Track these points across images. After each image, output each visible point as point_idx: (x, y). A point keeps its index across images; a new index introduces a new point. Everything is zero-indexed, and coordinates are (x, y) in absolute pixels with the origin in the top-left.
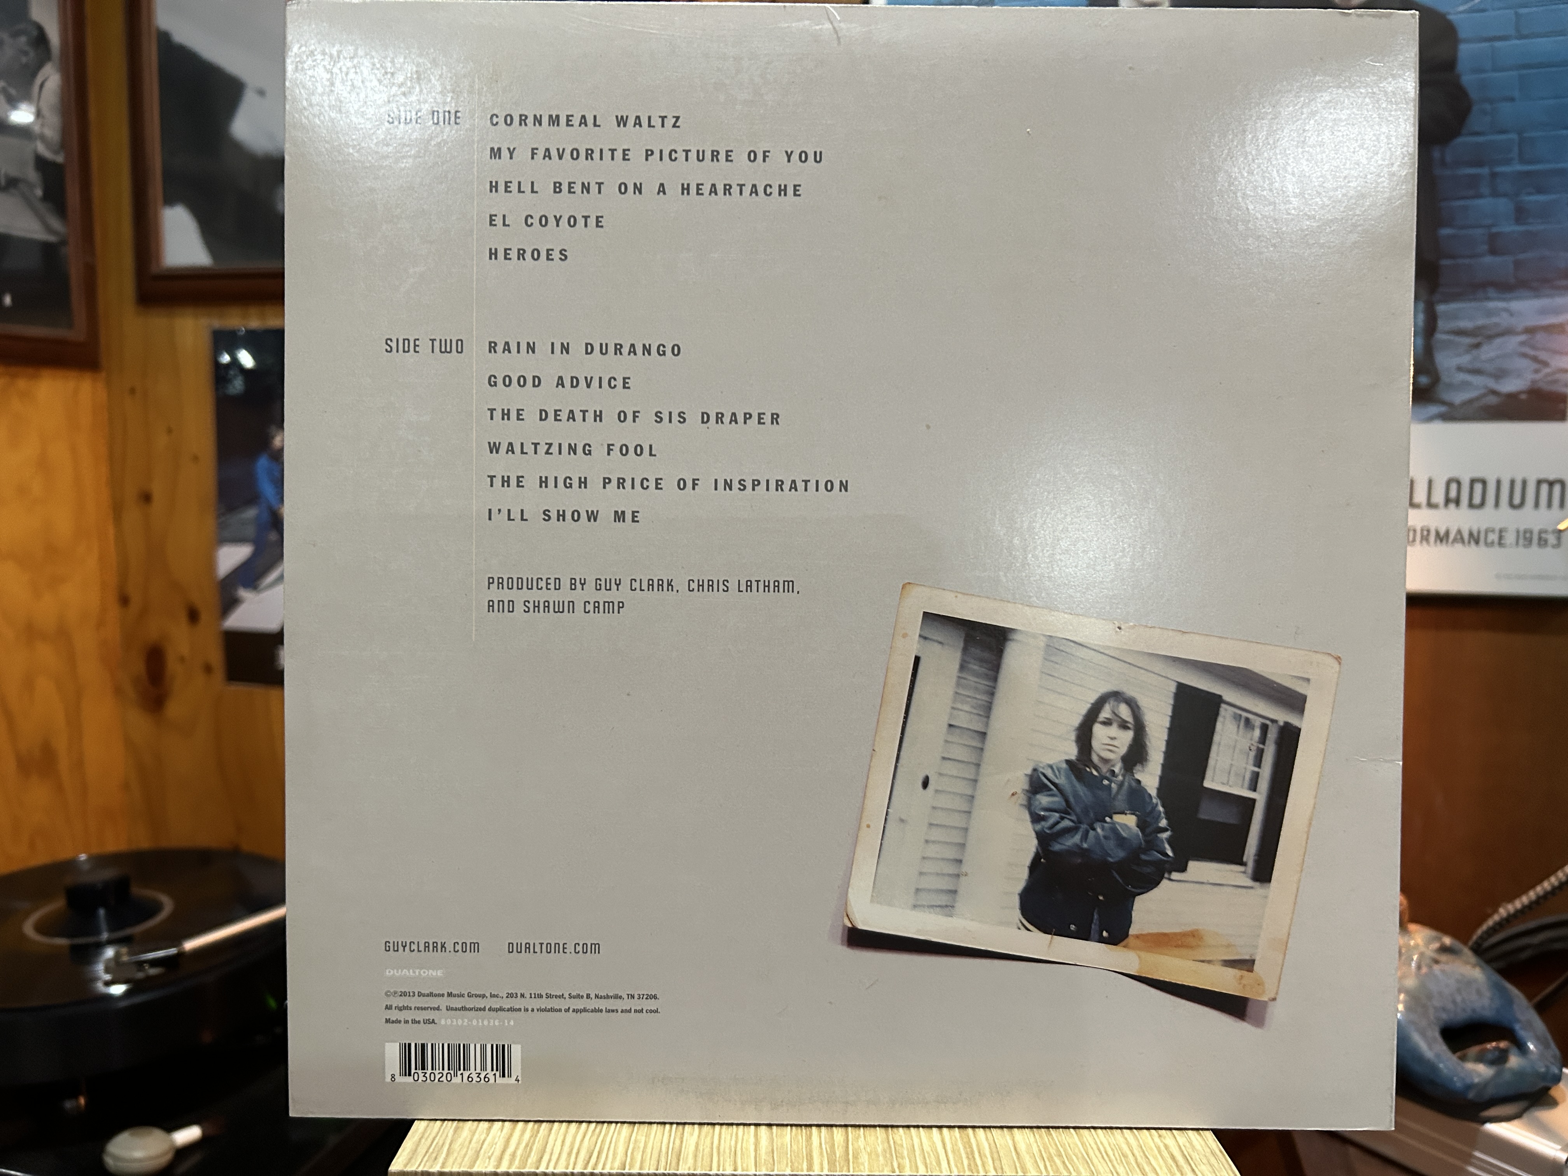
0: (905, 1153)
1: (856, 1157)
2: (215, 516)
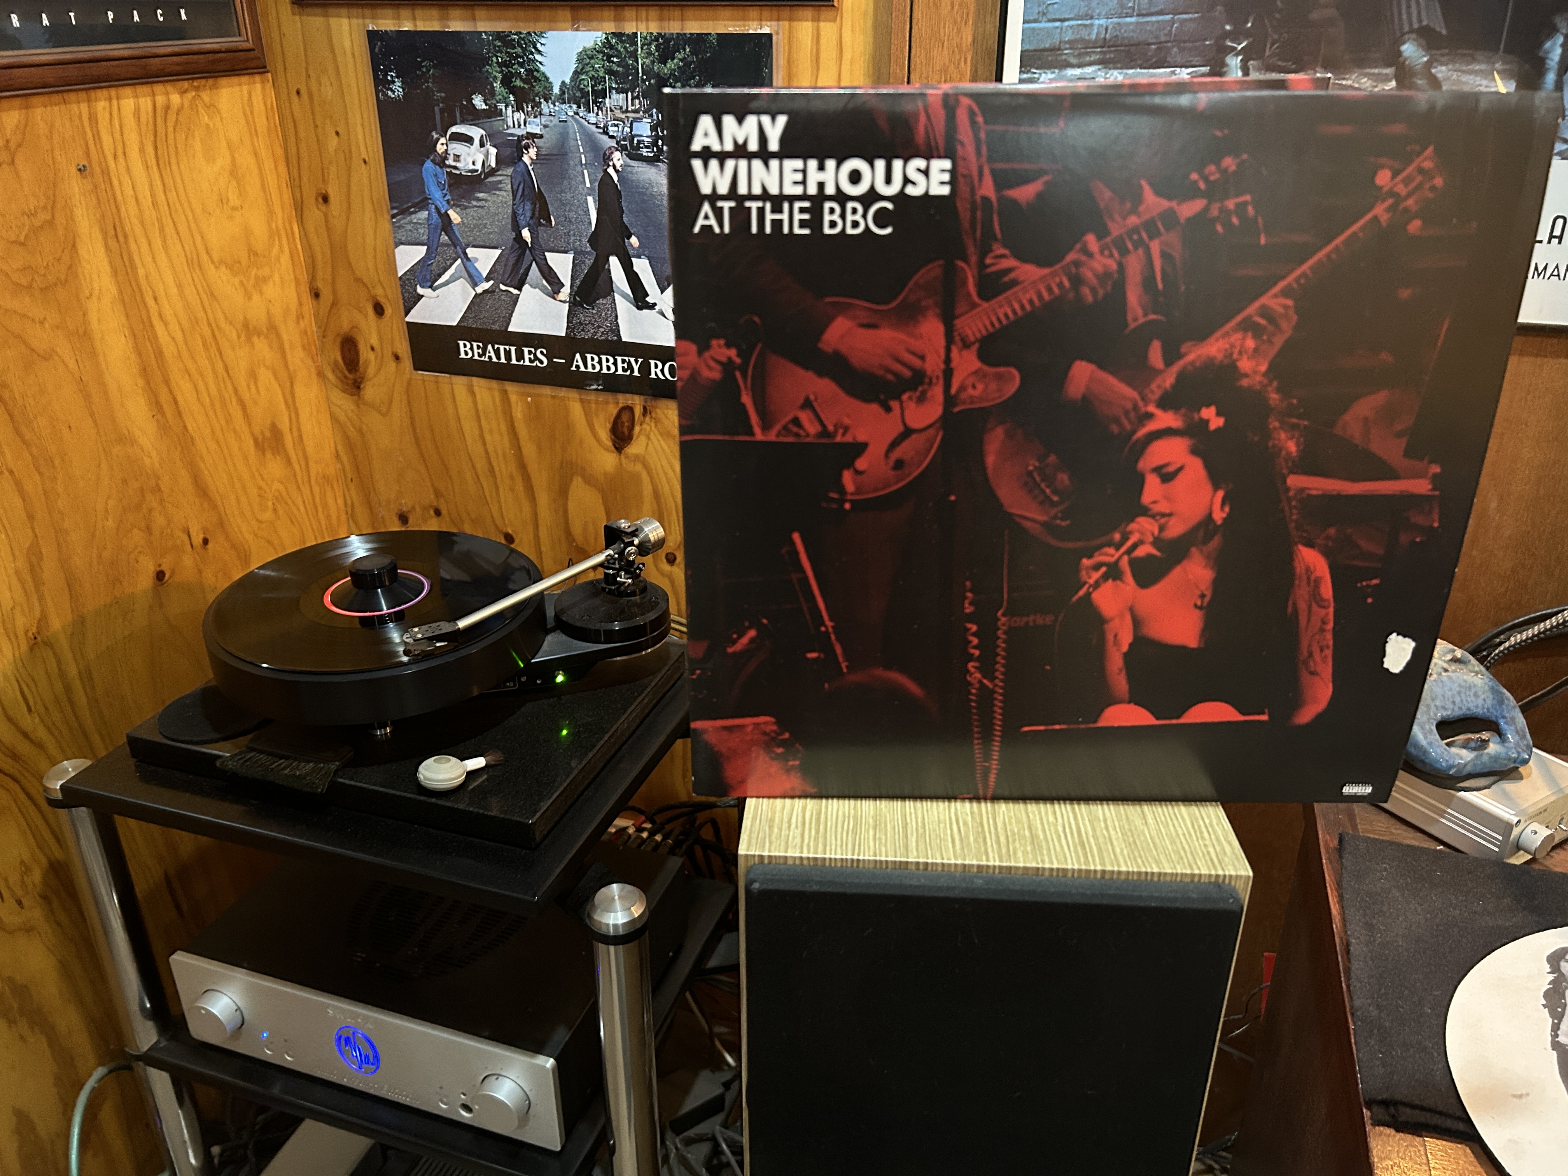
0: (1045, 852)
1: (1015, 853)
2: (389, 217)
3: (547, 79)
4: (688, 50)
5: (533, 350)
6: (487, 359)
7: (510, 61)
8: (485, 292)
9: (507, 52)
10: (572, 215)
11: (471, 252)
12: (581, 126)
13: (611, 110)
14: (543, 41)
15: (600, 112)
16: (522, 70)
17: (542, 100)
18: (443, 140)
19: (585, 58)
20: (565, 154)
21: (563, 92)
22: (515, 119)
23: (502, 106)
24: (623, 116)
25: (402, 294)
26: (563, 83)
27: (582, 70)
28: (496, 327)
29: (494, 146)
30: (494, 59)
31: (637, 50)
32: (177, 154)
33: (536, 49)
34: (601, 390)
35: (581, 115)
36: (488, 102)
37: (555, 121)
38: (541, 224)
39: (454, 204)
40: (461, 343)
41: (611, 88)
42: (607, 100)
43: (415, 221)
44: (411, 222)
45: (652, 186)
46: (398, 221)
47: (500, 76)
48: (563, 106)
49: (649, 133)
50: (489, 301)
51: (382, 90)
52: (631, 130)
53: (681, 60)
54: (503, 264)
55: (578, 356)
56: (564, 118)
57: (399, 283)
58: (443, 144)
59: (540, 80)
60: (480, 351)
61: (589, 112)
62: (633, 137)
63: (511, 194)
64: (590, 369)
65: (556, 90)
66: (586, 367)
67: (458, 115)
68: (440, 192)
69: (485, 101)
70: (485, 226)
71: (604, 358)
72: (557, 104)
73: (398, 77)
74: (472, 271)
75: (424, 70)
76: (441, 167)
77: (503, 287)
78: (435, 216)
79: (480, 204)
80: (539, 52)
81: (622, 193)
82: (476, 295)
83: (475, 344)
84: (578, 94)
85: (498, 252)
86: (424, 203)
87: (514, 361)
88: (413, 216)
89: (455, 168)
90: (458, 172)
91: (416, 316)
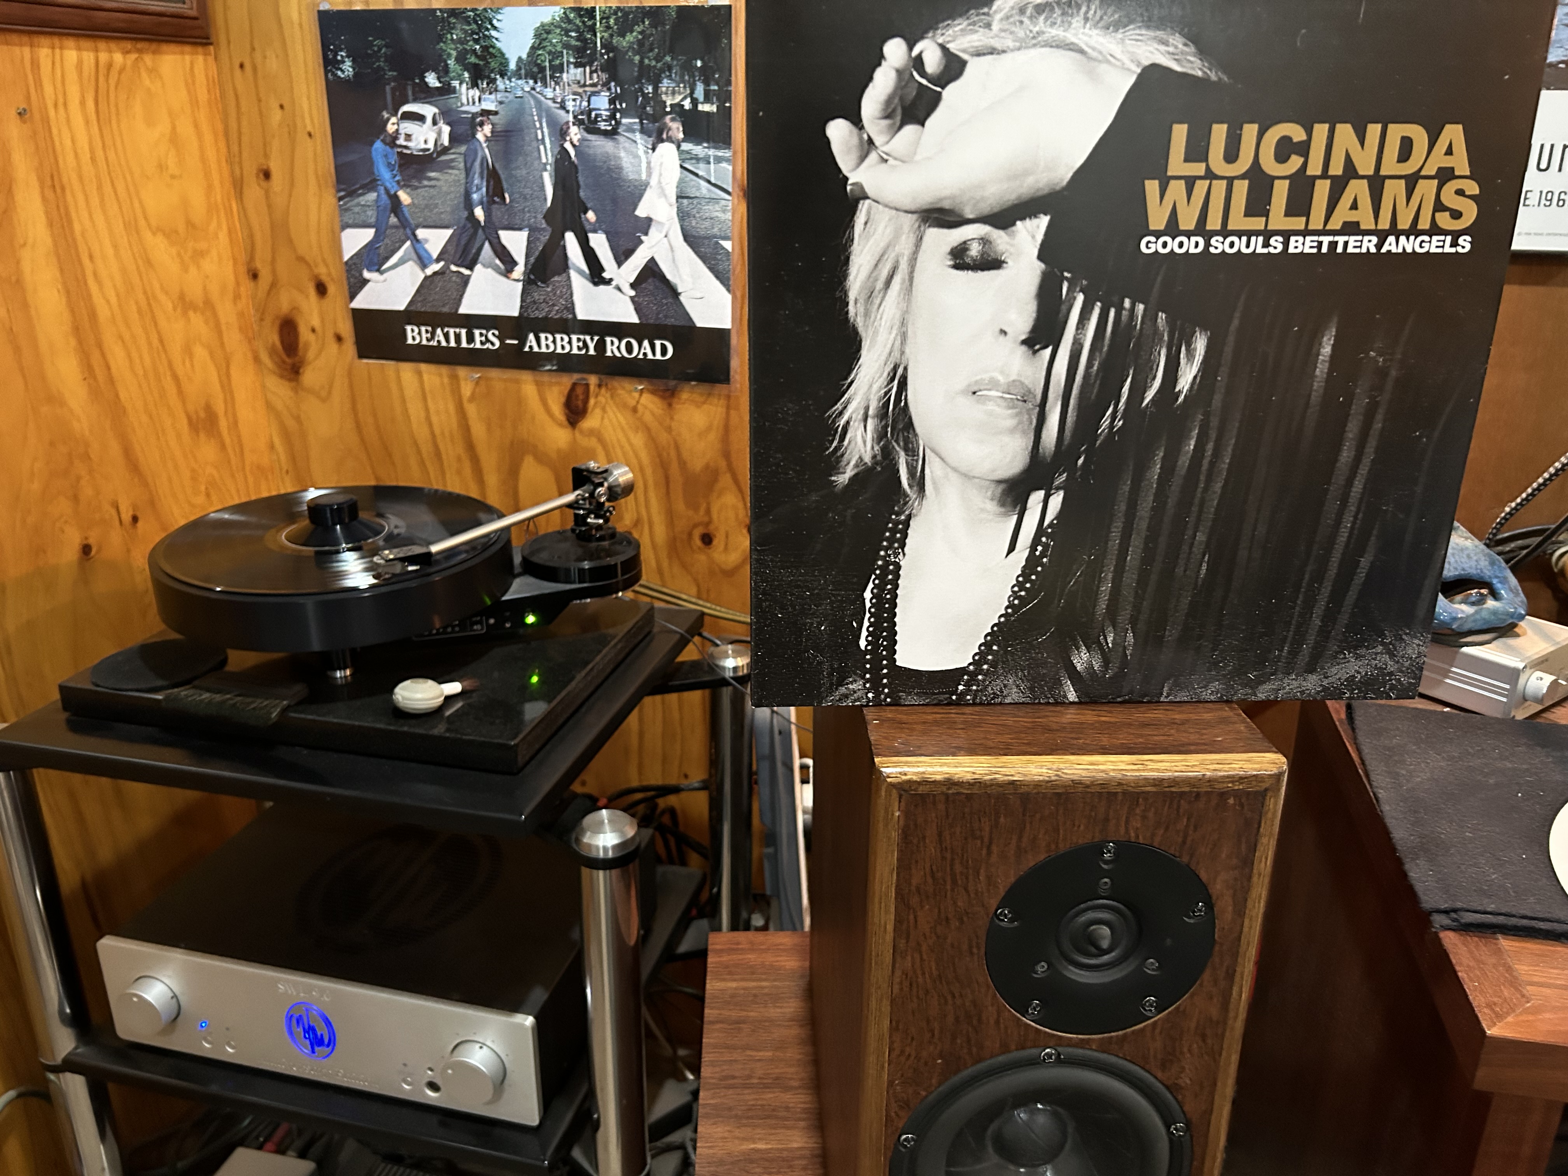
2: (334, 201)
3: (503, 54)
4: (647, 23)
5: (484, 332)
6: (434, 343)
7: (465, 37)
8: (435, 274)
9: (462, 29)
10: (527, 191)
11: (421, 233)
12: (538, 103)
13: (569, 85)
14: (499, 17)
15: (557, 87)
16: (478, 47)
17: (498, 77)
18: (394, 120)
19: (543, 33)
20: (521, 130)
21: (519, 68)
22: (470, 96)
23: (455, 83)
24: (581, 90)
25: (348, 278)
26: (520, 59)
27: (540, 44)
28: (446, 310)
29: (448, 124)
30: (449, 36)
31: (595, 24)
32: (118, 114)
33: (492, 25)
34: (554, 371)
35: (538, 90)
36: (442, 80)
37: (511, 96)
38: (494, 202)
39: (405, 185)
40: (409, 328)
41: (568, 62)
42: (565, 75)
43: (363, 203)
44: (358, 204)
45: (610, 160)
46: (345, 204)
47: (454, 53)
48: (520, 82)
49: (607, 106)
50: (439, 282)
51: (331, 70)
52: (589, 105)
53: (640, 33)
54: (455, 244)
55: (531, 337)
56: (519, 94)
57: (344, 267)
58: (393, 124)
59: (496, 57)
60: (429, 335)
61: (546, 87)
62: (590, 111)
63: (463, 172)
64: (544, 350)
65: (512, 66)
66: (539, 346)
67: (410, 93)
68: (389, 174)
69: (439, 79)
70: (436, 206)
71: (558, 336)
72: (513, 80)
73: (348, 56)
74: (422, 253)
75: (376, 49)
76: (392, 147)
77: (453, 268)
78: (384, 197)
79: (432, 183)
80: (495, 28)
81: (580, 168)
82: (426, 278)
83: (423, 329)
84: (535, 69)
85: (448, 233)
86: (372, 184)
87: (464, 344)
88: (361, 198)
89: (406, 147)
90: (408, 152)
91: (361, 302)
